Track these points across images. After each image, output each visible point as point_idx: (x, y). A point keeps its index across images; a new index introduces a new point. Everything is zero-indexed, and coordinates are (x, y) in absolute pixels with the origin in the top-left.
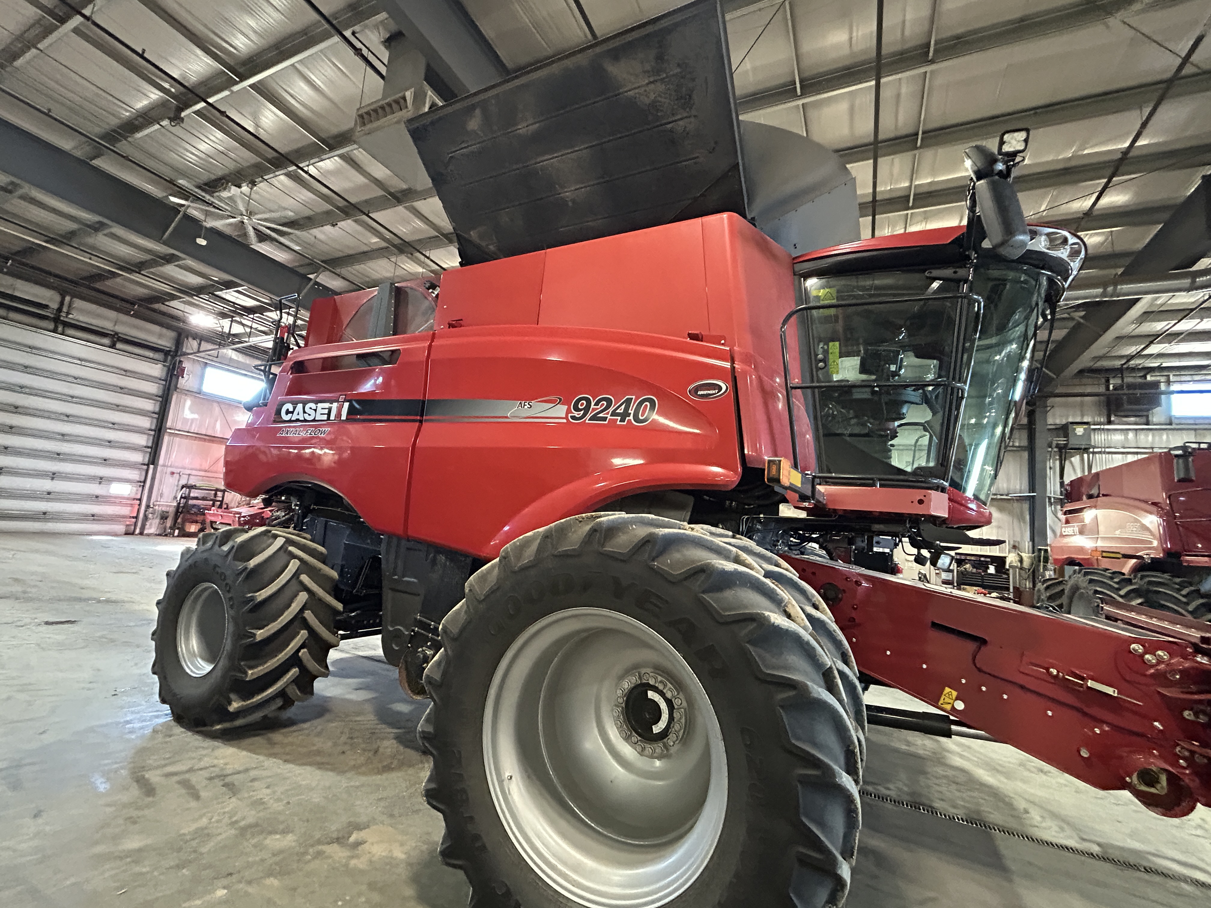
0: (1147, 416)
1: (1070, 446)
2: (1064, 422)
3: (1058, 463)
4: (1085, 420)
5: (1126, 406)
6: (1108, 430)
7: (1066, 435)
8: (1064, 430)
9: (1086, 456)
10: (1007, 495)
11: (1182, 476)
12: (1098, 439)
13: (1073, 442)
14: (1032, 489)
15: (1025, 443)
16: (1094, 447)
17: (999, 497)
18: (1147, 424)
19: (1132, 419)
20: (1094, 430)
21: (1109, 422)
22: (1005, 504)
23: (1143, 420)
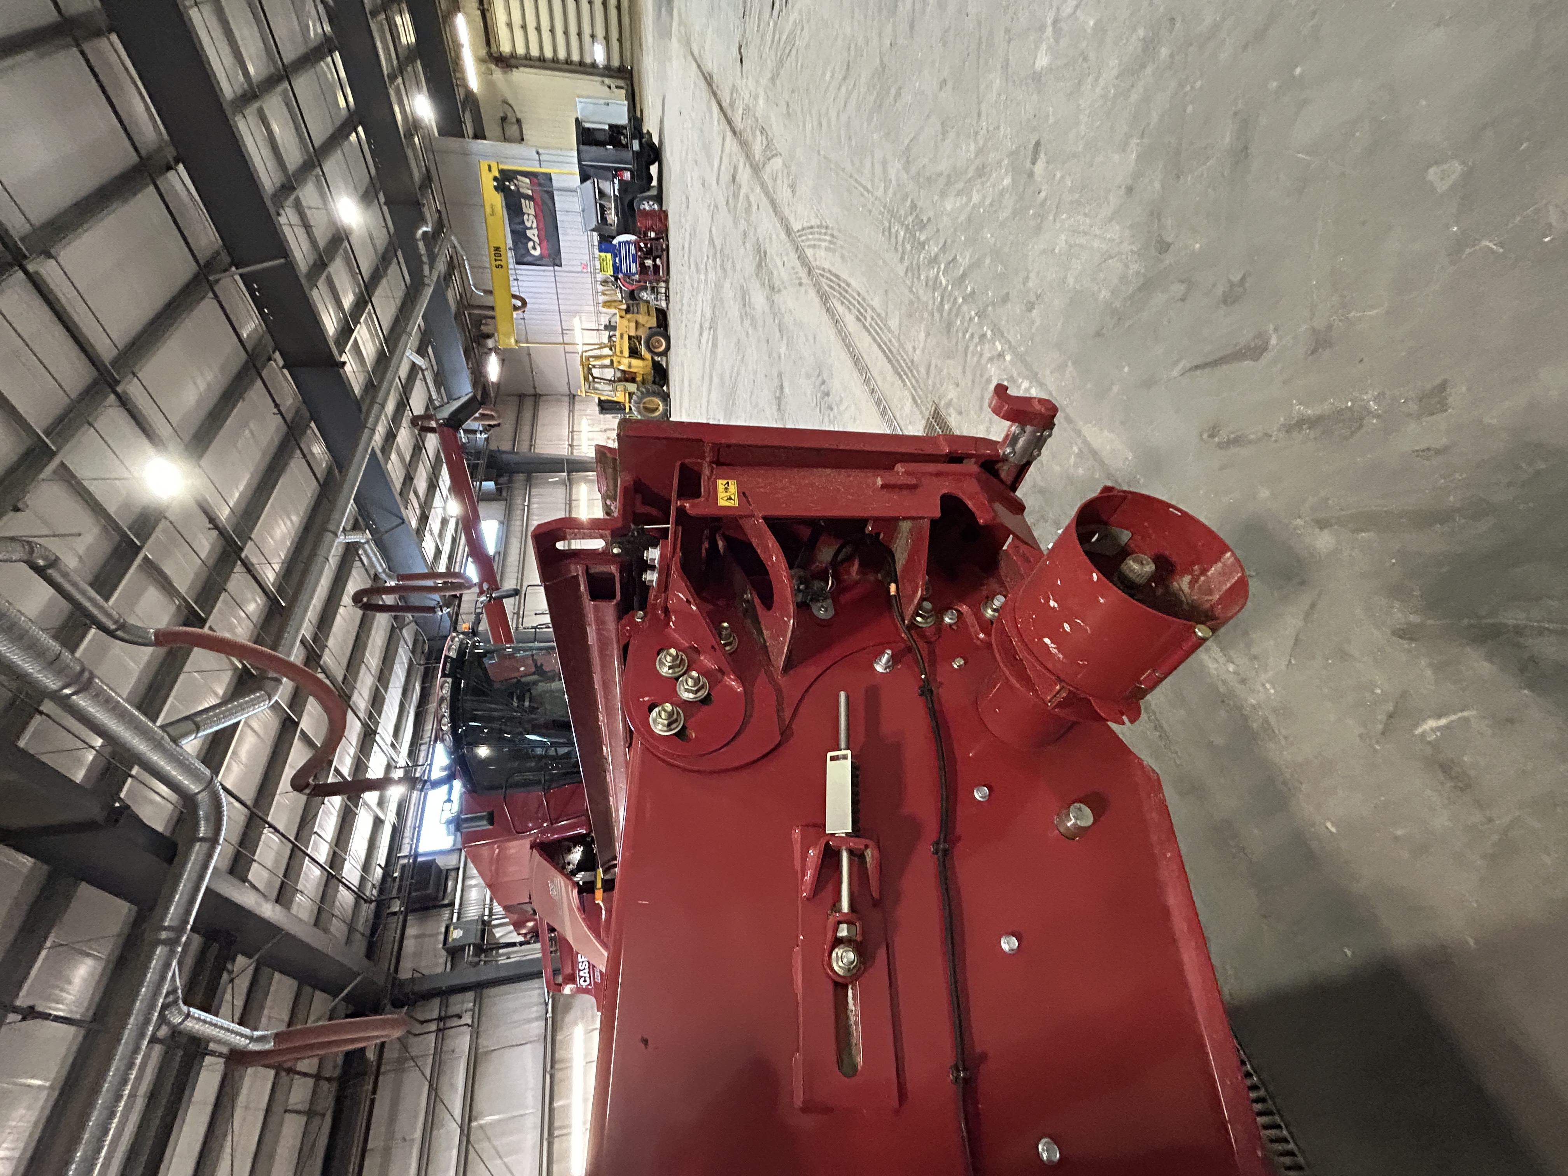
0: (447, 871)
1: (478, 941)
2: (444, 953)
3: (501, 951)
4: (443, 930)
5: (430, 891)
6: (461, 904)
7: (462, 948)
8: (454, 952)
9: (494, 923)
10: (547, 1004)
11: (485, 822)
12: (472, 912)
13: (474, 939)
14: (538, 975)
15: (470, 995)
16: (483, 915)
17: (549, 1015)
18: (458, 869)
19: (450, 884)
20: (459, 918)
21: (452, 904)
22: (560, 1006)
23: (453, 874)
